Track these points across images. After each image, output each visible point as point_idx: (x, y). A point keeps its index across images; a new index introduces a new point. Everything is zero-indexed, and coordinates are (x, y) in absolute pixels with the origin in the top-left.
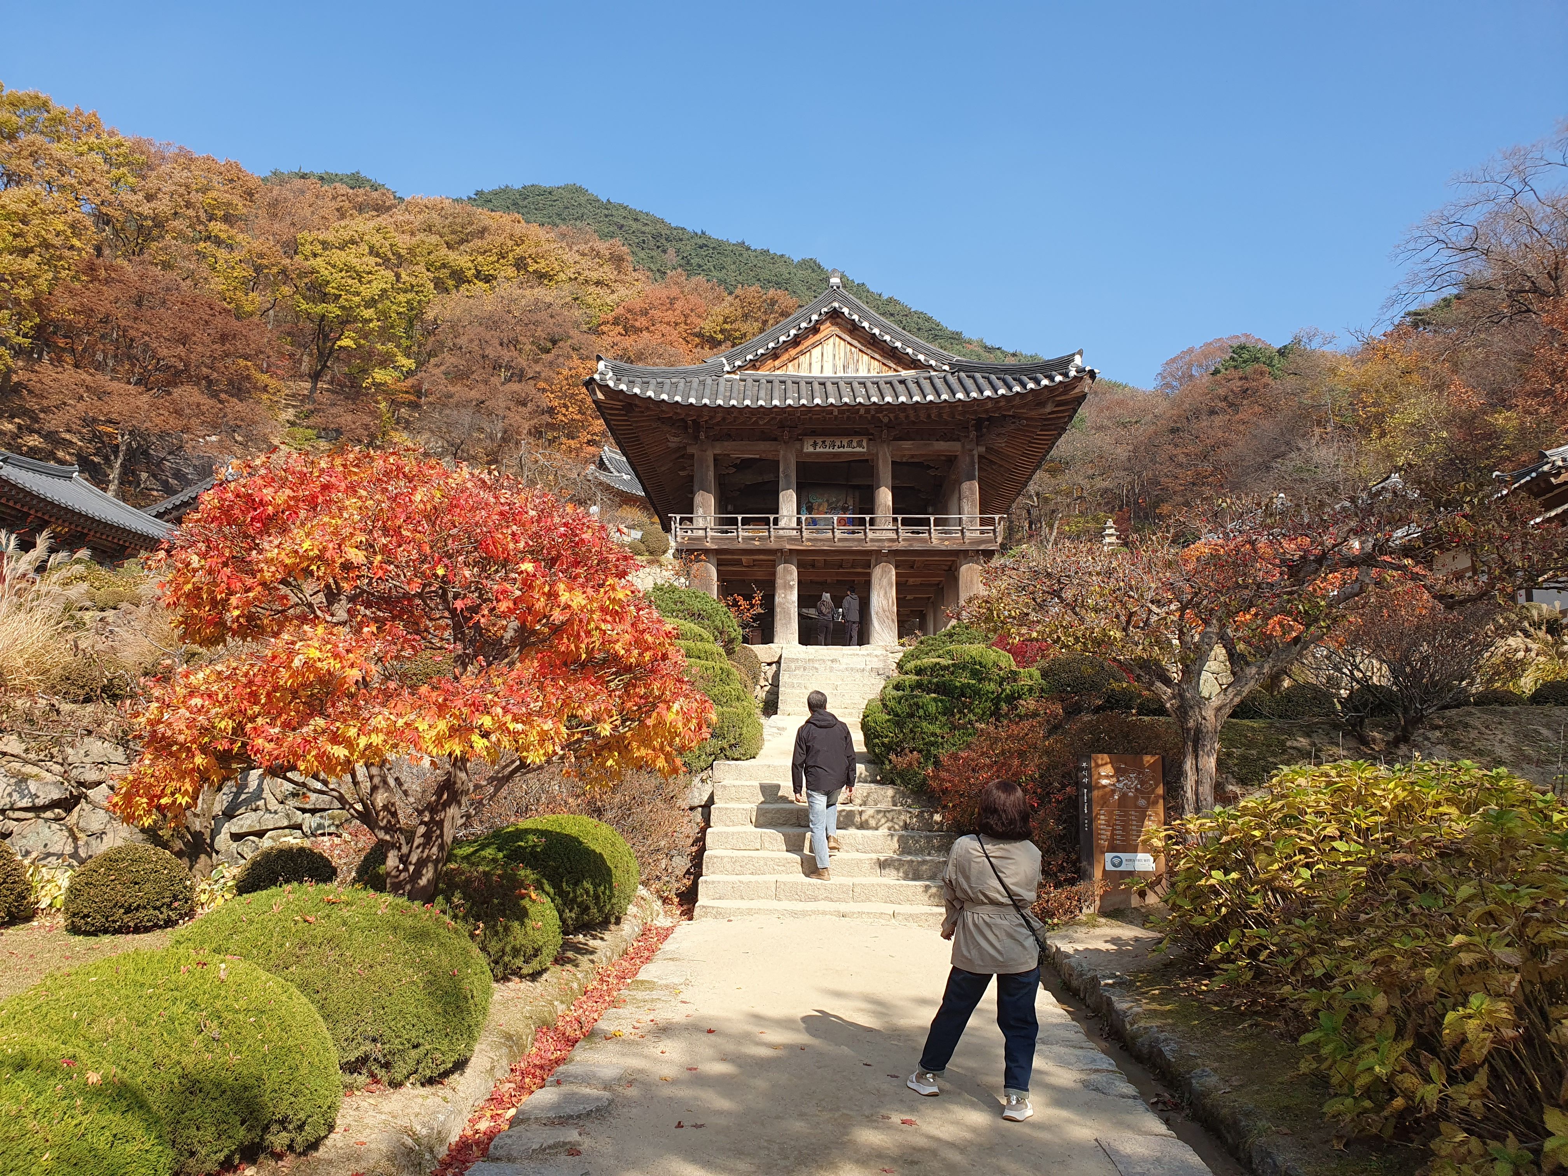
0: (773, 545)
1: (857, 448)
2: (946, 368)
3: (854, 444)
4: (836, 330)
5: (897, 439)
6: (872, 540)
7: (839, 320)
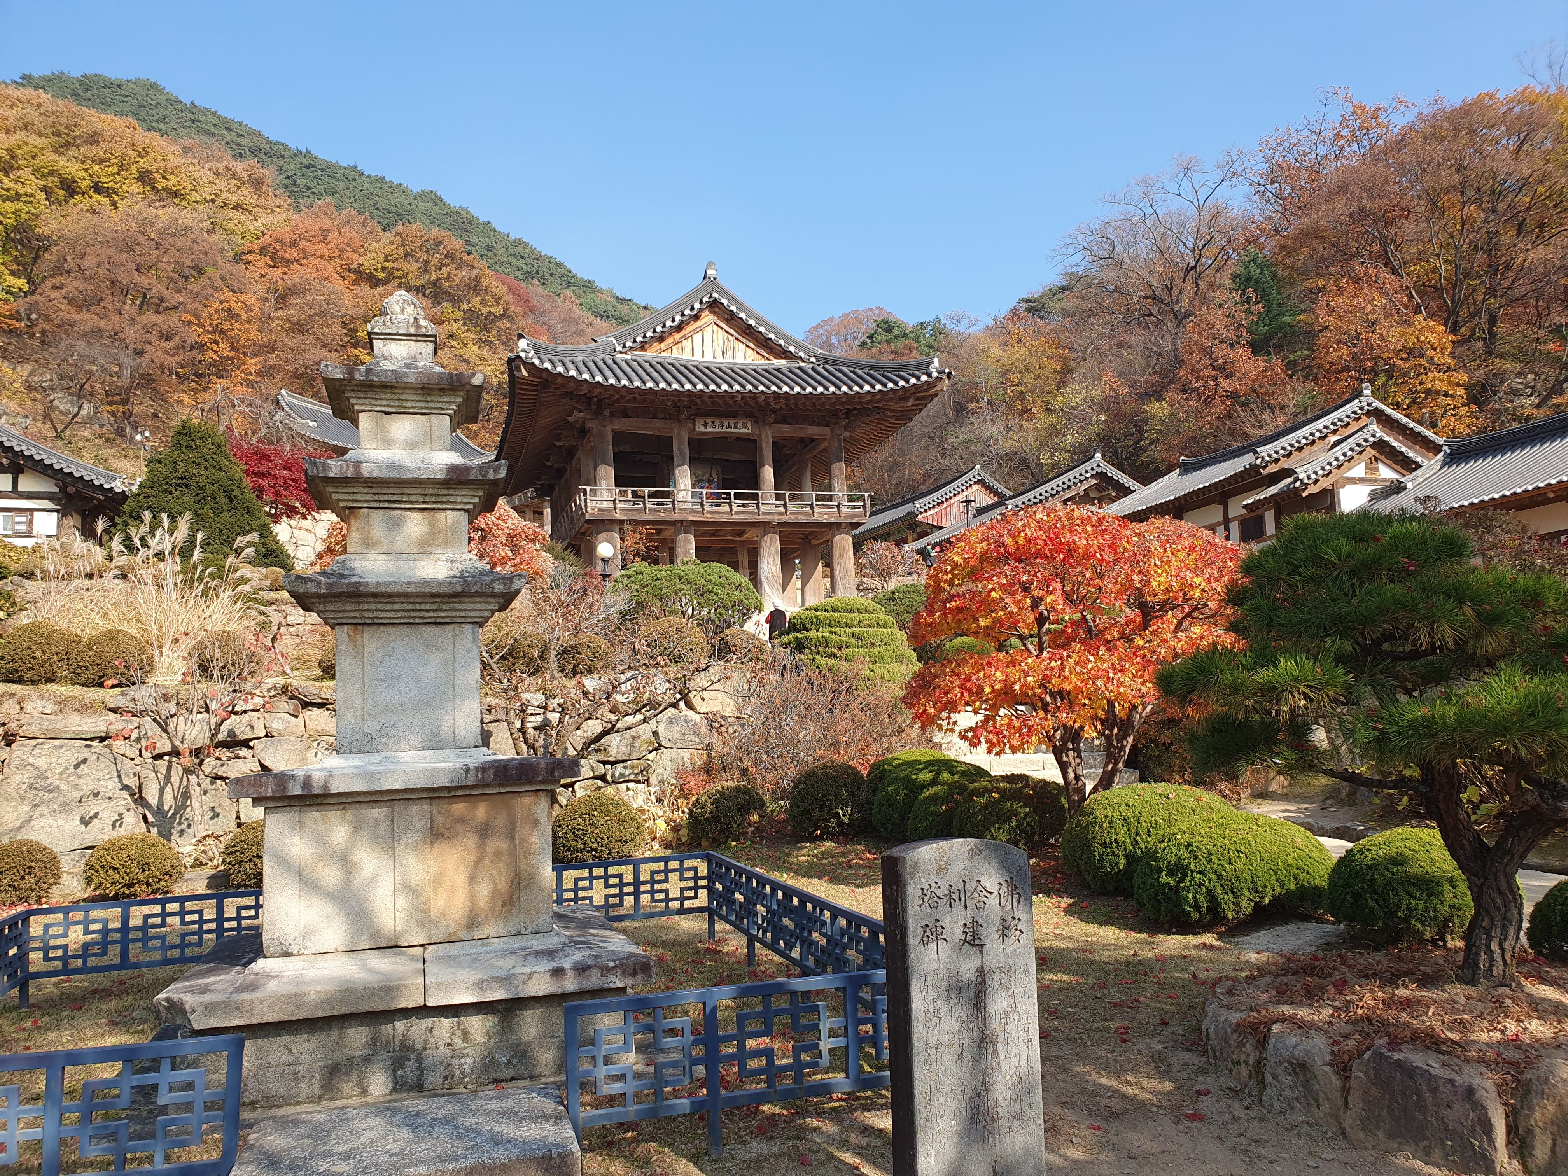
0: (677, 516)
1: (743, 429)
2: (813, 359)
3: (740, 425)
4: (713, 318)
5: (777, 422)
6: (764, 514)
7: (717, 310)
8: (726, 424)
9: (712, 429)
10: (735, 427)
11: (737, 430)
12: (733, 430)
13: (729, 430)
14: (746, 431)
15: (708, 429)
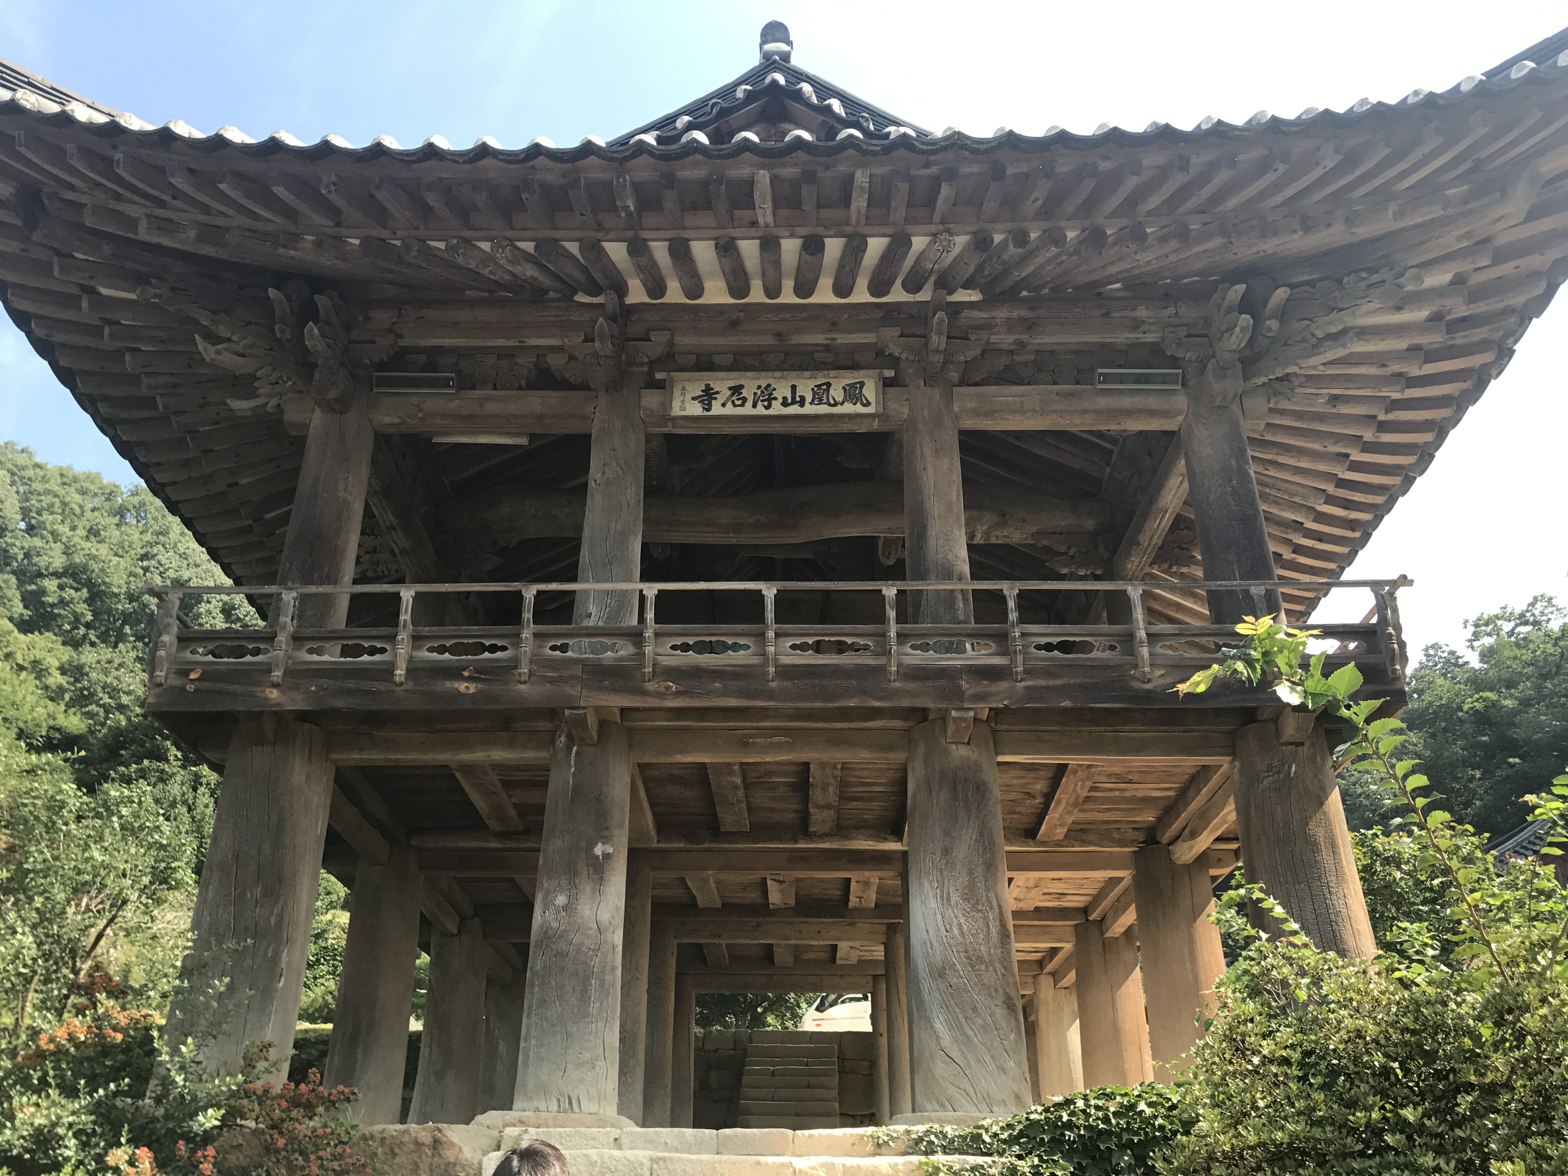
0: (530, 692)
1: (844, 403)
3: (837, 393)
5: (974, 382)
6: (910, 672)
8: (783, 391)
9: (729, 410)
10: (817, 399)
11: (823, 409)
12: (809, 409)
13: (794, 410)
14: (859, 409)
15: (717, 409)
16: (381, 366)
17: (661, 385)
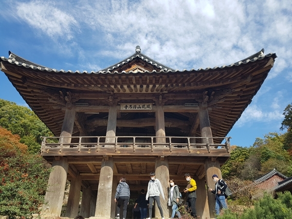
3: (146, 106)
5: (167, 104)
6: (155, 151)
8: (138, 106)
9: (130, 109)
11: (144, 109)
13: (139, 109)
14: (149, 109)
16: (77, 102)
17: (119, 105)
